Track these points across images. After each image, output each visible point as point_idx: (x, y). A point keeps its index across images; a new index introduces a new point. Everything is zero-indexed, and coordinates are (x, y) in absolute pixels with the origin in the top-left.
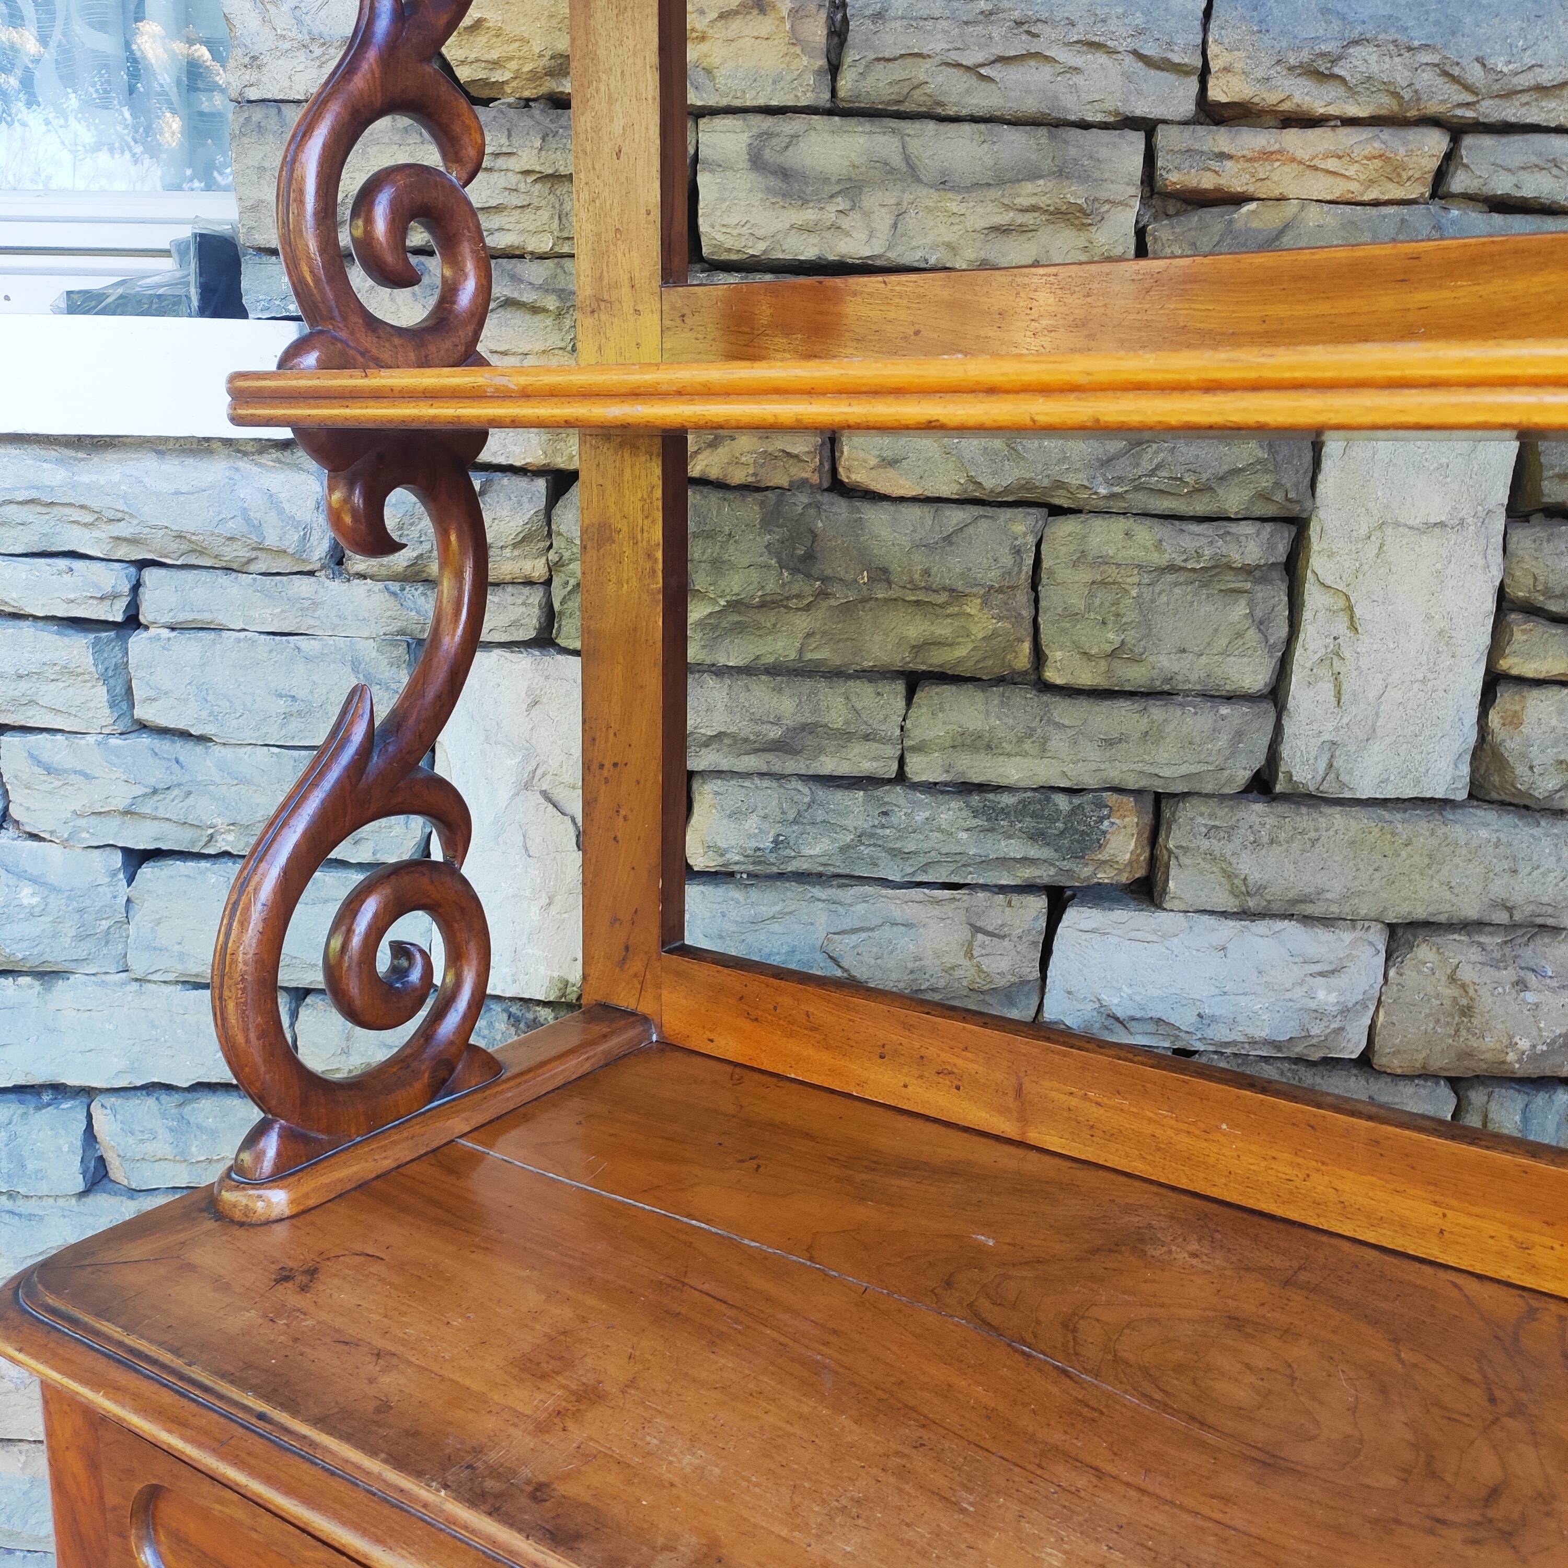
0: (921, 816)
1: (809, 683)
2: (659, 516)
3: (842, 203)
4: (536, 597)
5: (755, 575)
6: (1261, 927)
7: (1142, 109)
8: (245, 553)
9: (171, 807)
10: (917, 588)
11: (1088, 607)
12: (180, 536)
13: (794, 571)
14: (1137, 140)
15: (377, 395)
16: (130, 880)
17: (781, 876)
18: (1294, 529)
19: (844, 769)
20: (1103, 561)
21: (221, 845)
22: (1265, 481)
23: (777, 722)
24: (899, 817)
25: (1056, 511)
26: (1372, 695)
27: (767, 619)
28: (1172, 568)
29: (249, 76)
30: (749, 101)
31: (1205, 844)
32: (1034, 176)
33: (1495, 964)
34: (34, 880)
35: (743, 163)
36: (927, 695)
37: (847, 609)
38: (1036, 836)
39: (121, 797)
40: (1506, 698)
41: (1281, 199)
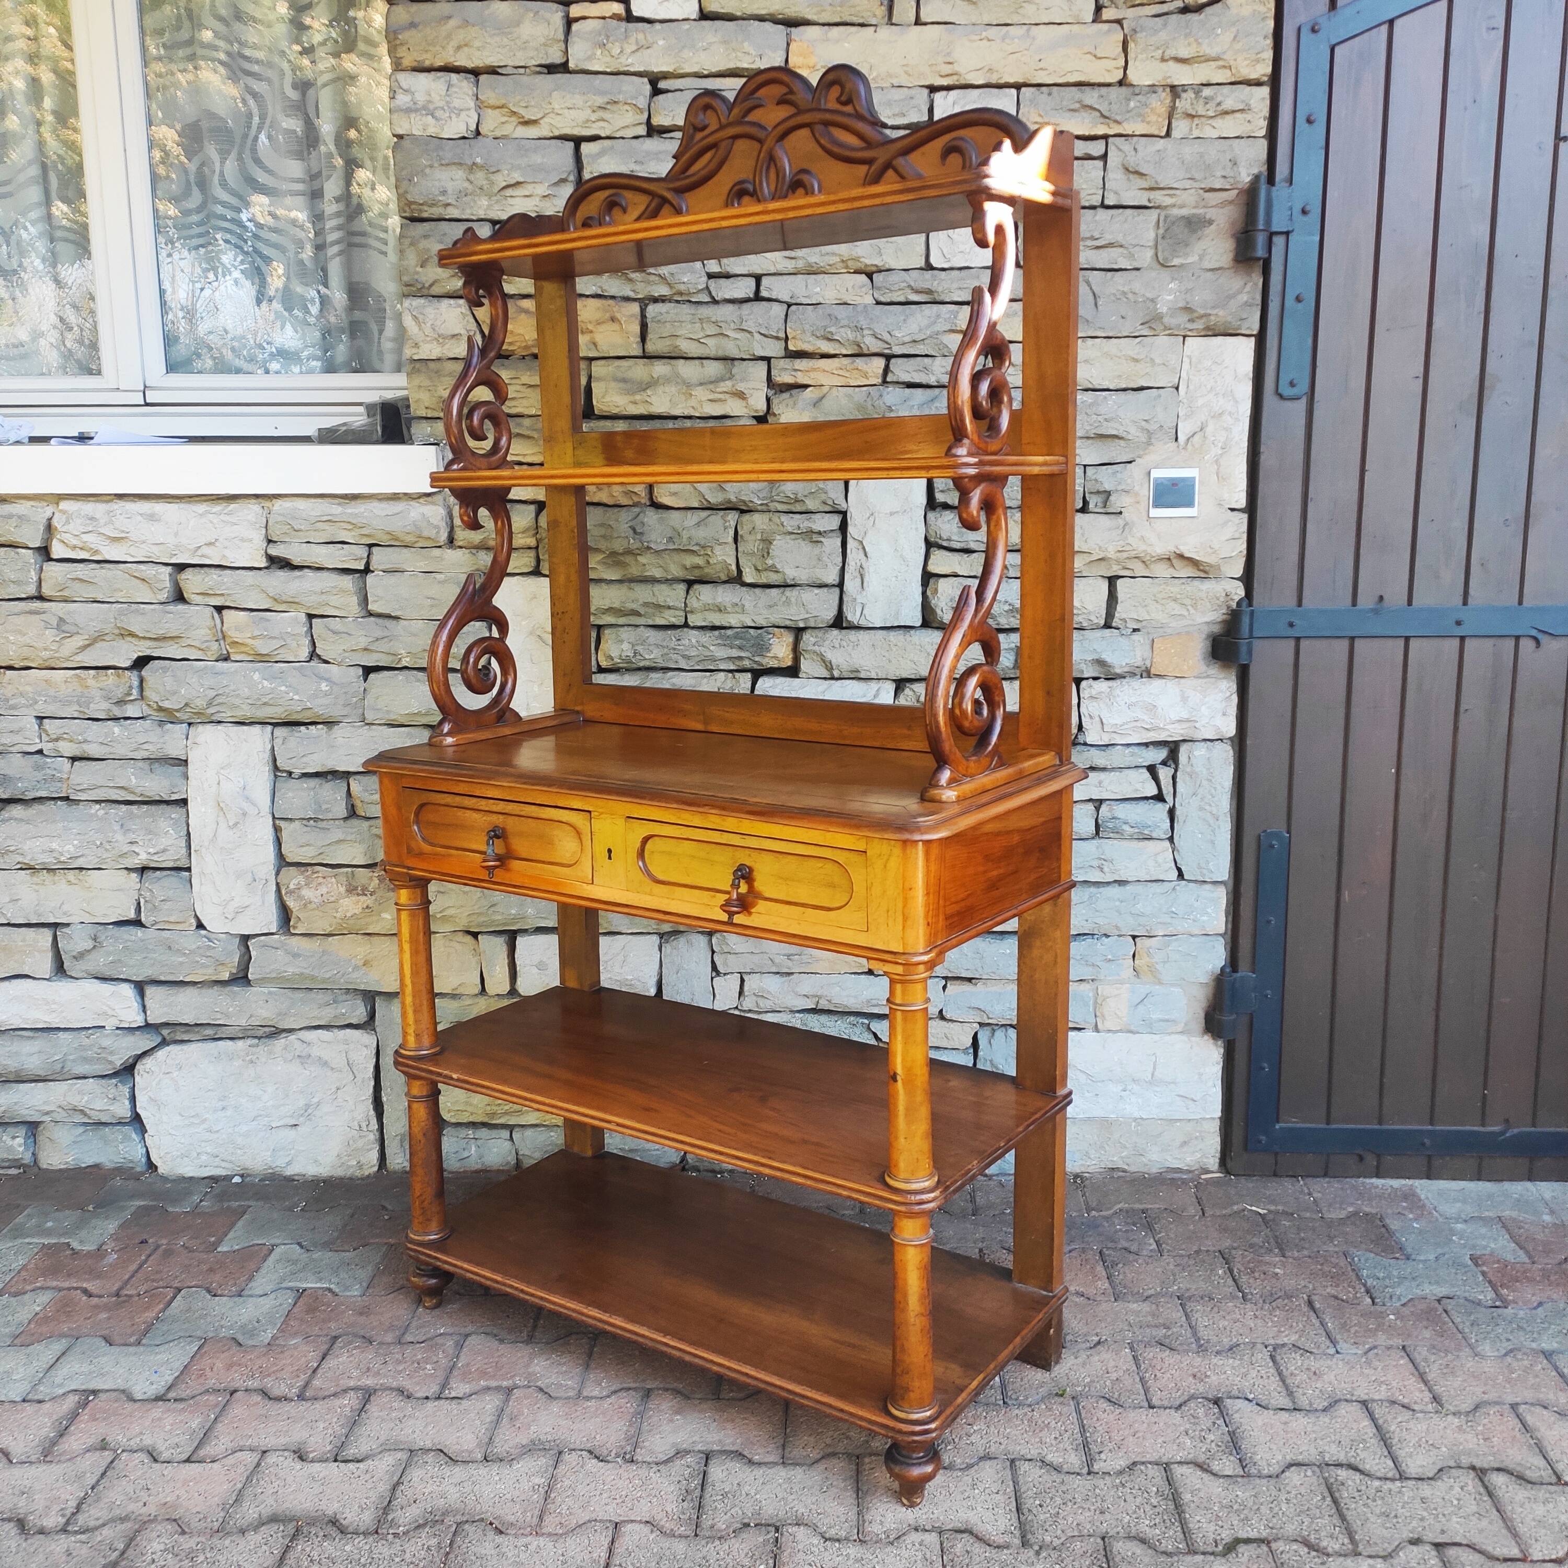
0: (695, 640)
1: (647, 586)
2: (575, 517)
3: (648, 392)
4: (532, 554)
5: (620, 541)
6: (839, 683)
7: (764, 353)
8: (414, 539)
9: (383, 646)
10: (686, 544)
11: (758, 550)
12: (388, 533)
13: (636, 539)
14: (764, 365)
15: (478, 478)
16: (365, 680)
17: (637, 669)
18: (841, 516)
19: (663, 622)
20: (762, 530)
21: (404, 663)
22: (824, 497)
23: (632, 602)
24: (686, 641)
25: (743, 512)
26: (876, 583)
27: (626, 559)
28: (789, 533)
29: (415, 351)
30: (611, 354)
31: (814, 648)
32: (722, 379)
34: (327, 680)
35: (609, 378)
36: (695, 589)
37: (659, 553)
38: (742, 647)
39: (363, 642)
40: (932, 583)
41: (821, 386)
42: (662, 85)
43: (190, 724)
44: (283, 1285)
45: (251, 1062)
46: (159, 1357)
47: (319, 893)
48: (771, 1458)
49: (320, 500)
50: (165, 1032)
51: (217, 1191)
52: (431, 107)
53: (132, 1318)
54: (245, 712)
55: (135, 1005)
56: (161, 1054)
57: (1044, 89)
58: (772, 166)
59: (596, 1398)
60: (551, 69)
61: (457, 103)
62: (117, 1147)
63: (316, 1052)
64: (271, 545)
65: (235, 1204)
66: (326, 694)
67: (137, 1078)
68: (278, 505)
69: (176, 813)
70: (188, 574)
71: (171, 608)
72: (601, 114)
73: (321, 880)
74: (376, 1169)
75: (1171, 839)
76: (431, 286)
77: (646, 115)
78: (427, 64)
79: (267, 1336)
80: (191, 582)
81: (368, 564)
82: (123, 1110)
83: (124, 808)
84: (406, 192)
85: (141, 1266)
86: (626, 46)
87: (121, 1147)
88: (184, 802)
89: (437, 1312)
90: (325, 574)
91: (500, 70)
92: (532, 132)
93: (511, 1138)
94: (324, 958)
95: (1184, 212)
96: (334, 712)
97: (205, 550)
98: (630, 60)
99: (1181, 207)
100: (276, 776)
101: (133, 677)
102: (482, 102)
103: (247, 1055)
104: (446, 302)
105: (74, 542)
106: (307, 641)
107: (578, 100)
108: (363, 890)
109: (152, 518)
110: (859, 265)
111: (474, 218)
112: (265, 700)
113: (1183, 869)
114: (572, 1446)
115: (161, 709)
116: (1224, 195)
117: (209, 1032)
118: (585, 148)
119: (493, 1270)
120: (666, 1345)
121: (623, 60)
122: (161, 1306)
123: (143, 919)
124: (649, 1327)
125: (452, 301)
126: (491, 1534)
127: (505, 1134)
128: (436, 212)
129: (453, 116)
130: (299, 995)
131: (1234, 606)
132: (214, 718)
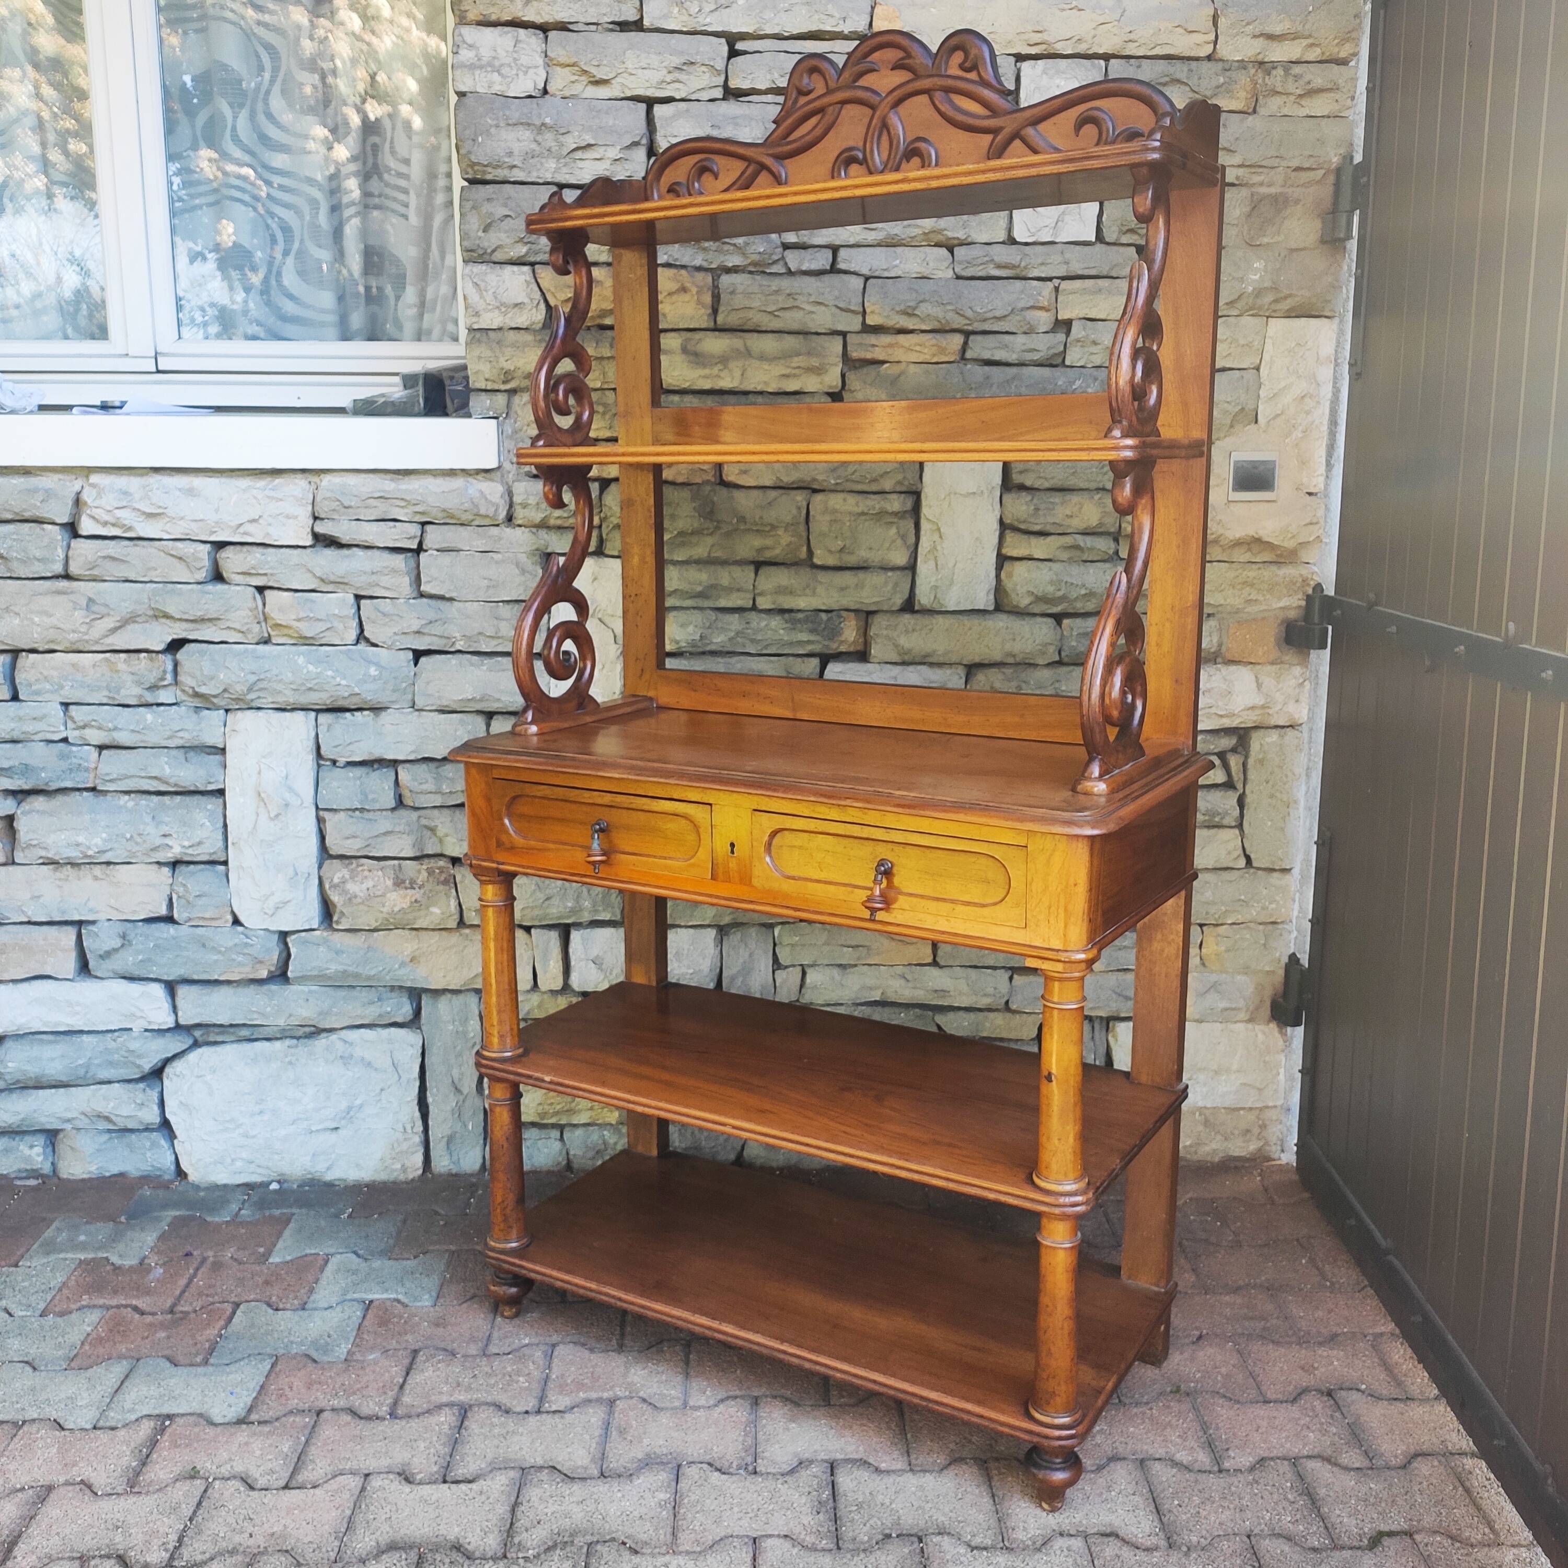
0: (763, 624)
1: (712, 568)
2: (652, 495)
3: (720, 367)
5: (689, 520)
6: (911, 668)
7: (840, 328)
8: (471, 517)
9: (437, 629)
10: (757, 524)
11: (830, 531)
12: (444, 510)
13: (705, 518)
14: (839, 339)
15: (573, 455)
16: (416, 665)
17: (704, 653)
18: (914, 496)
19: (730, 604)
20: (835, 511)
21: (458, 647)
22: (900, 477)
23: (700, 584)
24: (754, 624)
25: (815, 491)
26: (951, 565)
27: (694, 539)
28: (863, 514)
29: (474, 319)
30: (681, 326)
31: (885, 632)
32: (798, 354)
33: (1009, 680)
34: (375, 664)
35: (679, 351)
36: (764, 571)
37: (728, 534)
38: (812, 631)
39: (415, 625)
40: (1007, 566)
41: (898, 362)
42: (740, 46)
43: (227, 711)
44: (348, 1297)
45: (290, 1063)
46: (231, 1377)
47: (364, 886)
48: (899, 1465)
49: (371, 476)
50: (197, 1033)
51: (255, 1199)
52: (497, 63)
53: (193, 1336)
54: (291, 698)
55: (166, 1006)
56: (193, 1056)
57: (1132, 61)
58: (885, 133)
59: (703, 1407)
60: (623, 26)
61: (524, 60)
62: (144, 1154)
63: (358, 1052)
64: (318, 522)
65: (276, 1212)
66: (375, 679)
67: (166, 1082)
68: (326, 480)
69: (212, 804)
70: (227, 553)
71: (210, 587)
72: (677, 75)
73: (366, 873)
74: (420, 1172)
75: (1240, 826)
76: (493, 251)
77: (723, 78)
78: (494, 18)
79: (343, 1350)
80: (231, 561)
81: (420, 544)
82: (151, 1116)
83: (155, 799)
84: (469, 152)
85: (190, 1281)
86: (704, 4)
87: (149, 1154)
88: (221, 792)
89: (517, 1321)
90: (376, 553)
91: (571, 27)
92: (603, 92)
93: (562, 1138)
94: (370, 954)
95: (1272, 190)
96: (383, 698)
97: (248, 528)
98: (708, 20)
99: (1269, 186)
100: (319, 766)
101: (167, 661)
102: (551, 60)
103: (286, 1056)
104: (509, 268)
105: (106, 517)
106: (355, 623)
107: (654, 60)
108: (411, 883)
109: (191, 492)
110: (940, 238)
111: (541, 181)
112: (309, 685)
113: (1252, 856)
114: (690, 1459)
115: (197, 695)
116: (1311, 175)
117: (245, 1033)
118: (658, 109)
119: (586, 1278)
120: (785, 1352)
121: (701, 19)
122: (222, 1323)
123: (176, 916)
124: (763, 1334)
125: (515, 268)
126: (626, 1555)
127: (555, 1134)
128: (501, 174)
129: (521, 74)
130: (342, 993)
131: (1310, 591)
132: (254, 704)
